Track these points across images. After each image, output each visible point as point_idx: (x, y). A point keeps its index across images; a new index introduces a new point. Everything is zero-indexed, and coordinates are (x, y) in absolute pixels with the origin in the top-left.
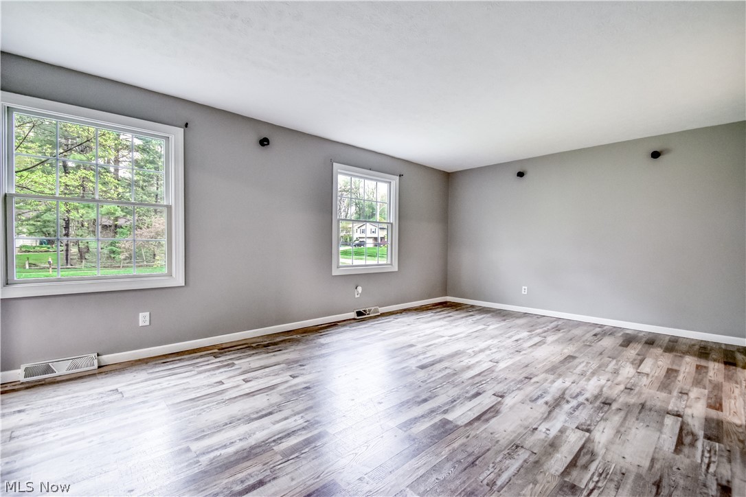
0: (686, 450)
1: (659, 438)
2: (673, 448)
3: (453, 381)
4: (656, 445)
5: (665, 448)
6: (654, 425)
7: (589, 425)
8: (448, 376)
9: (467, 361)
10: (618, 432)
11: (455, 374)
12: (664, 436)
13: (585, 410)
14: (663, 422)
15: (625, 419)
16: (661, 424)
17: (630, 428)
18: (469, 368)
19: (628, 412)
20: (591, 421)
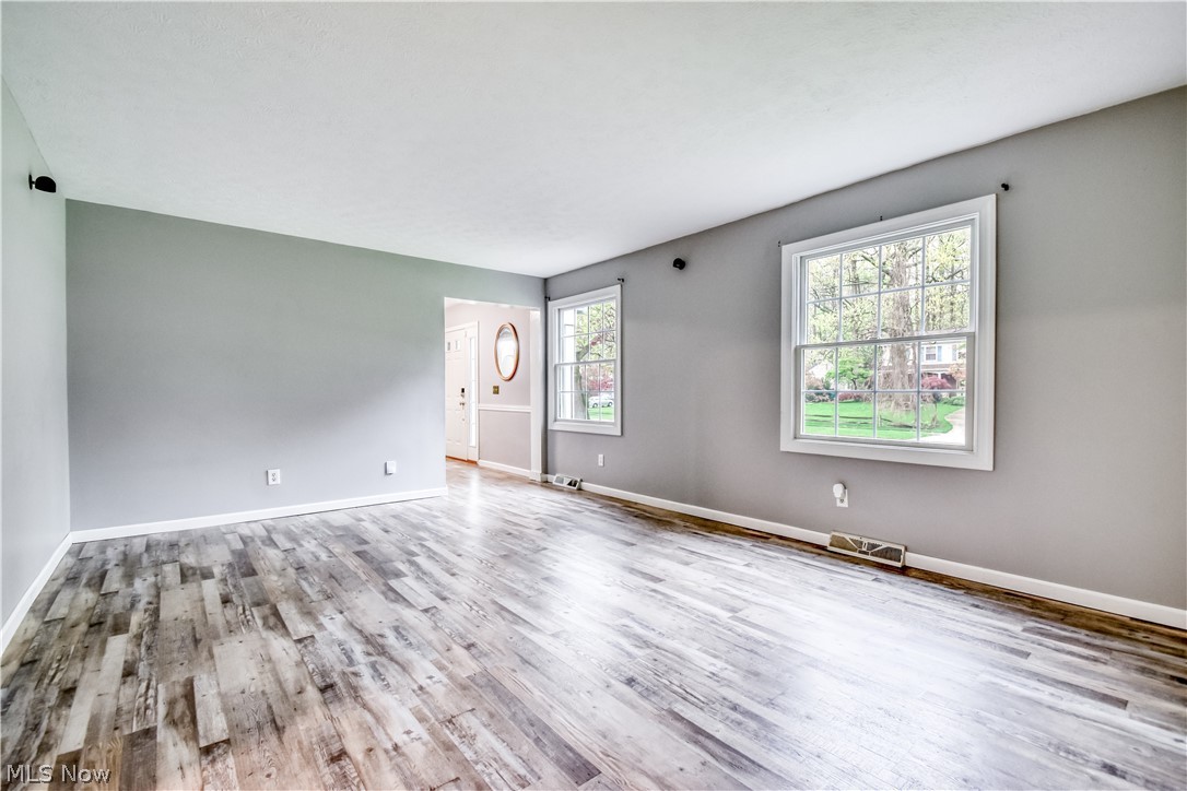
0: (179, 690)
1: (218, 684)
2: (196, 683)
4: (217, 675)
5: (204, 676)
6: (235, 701)
7: (305, 646)
10: (270, 660)
12: (214, 691)
13: (335, 659)
14: (226, 715)
15: (279, 683)
16: (228, 710)
17: (261, 673)
19: (286, 696)
20: (310, 652)
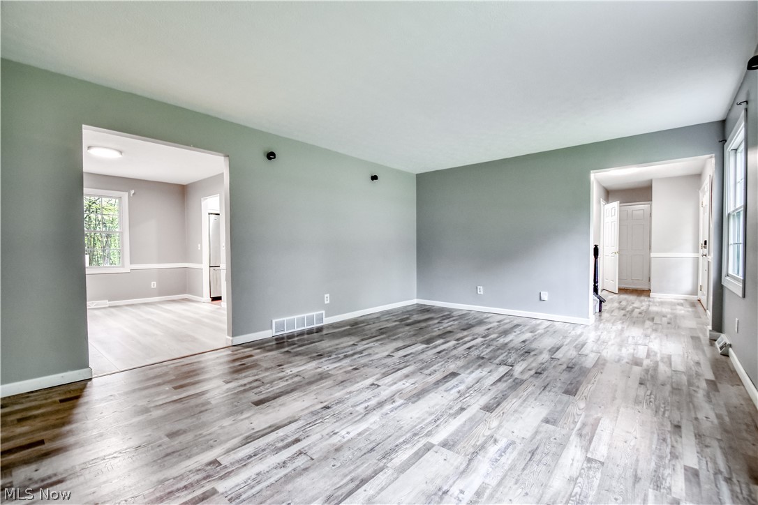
3: (423, 363)
8: (427, 367)
9: (407, 384)
11: (421, 369)
18: (407, 376)
